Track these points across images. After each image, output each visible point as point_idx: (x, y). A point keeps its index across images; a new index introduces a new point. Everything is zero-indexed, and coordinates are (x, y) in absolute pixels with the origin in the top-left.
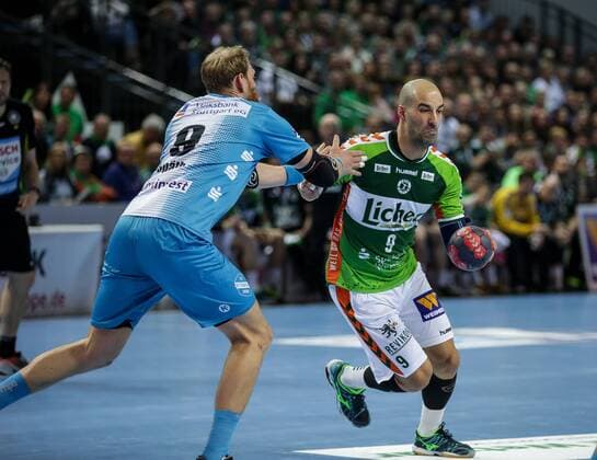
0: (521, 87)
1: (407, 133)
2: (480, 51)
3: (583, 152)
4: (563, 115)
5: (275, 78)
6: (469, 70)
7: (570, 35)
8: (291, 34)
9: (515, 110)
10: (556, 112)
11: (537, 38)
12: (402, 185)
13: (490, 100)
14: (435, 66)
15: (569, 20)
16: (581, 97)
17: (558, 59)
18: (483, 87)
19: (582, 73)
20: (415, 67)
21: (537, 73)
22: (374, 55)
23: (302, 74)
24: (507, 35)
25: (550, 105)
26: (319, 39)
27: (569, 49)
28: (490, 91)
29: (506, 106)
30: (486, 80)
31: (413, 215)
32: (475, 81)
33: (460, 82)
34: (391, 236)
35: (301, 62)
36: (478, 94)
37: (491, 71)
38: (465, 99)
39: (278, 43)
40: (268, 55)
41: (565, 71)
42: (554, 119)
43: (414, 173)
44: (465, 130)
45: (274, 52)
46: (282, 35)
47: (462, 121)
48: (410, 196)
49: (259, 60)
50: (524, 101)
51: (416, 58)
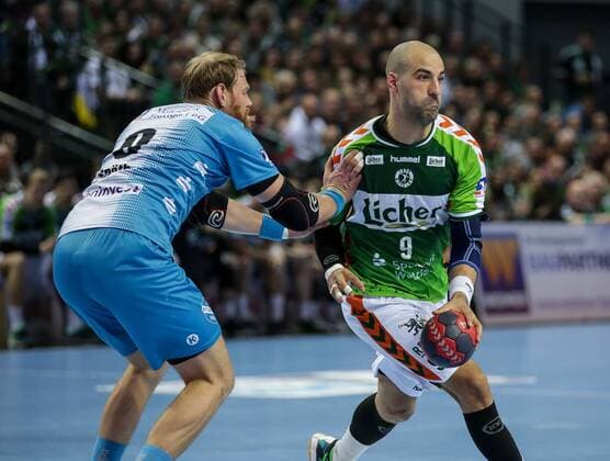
1: (401, 108)
2: (350, 38)
5: (103, 70)
6: (337, 60)
7: (458, 17)
8: (122, 17)
11: (418, 23)
12: (401, 177)
13: (362, 97)
14: (296, 56)
16: (471, 94)
18: (354, 81)
19: (473, 65)
20: (272, 57)
22: (223, 43)
23: (136, 64)
24: (383, 19)
26: (156, 23)
27: (457, 36)
28: (363, 86)
30: (357, 73)
31: (427, 211)
32: (345, 74)
33: (326, 75)
34: (404, 239)
35: (135, 51)
36: (348, 90)
37: (365, 63)
38: (332, 96)
39: (106, 27)
40: (94, 41)
41: (452, 62)
43: (416, 160)
44: (332, 132)
45: (101, 39)
46: (112, 17)
47: (329, 121)
48: (415, 190)
49: (84, 48)
51: (274, 46)
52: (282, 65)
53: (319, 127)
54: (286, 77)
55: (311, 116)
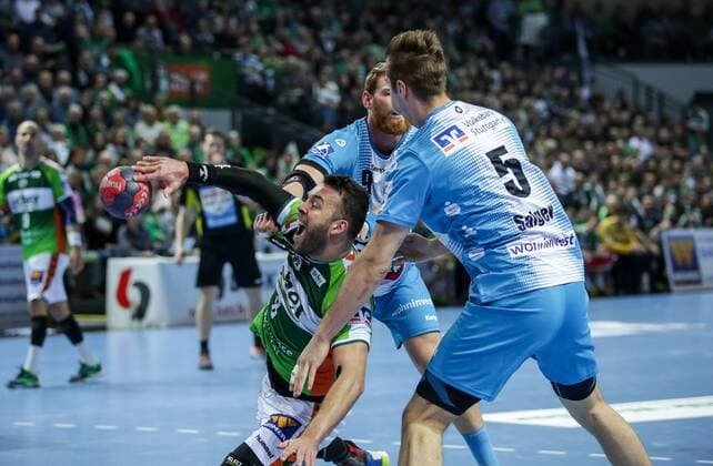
0: (620, 144)
3: (666, 190)
4: (652, 164)
7: (655, 104)
9: (615, 160)
10: (646, 162)
15: (654, 96)
16: (665, 151)
17: (647, 124)
19: (664, 134)
20: (543, 131)
21: (632, 134)
25: (642, 158)
27: (654, 115)
29: (608, 157)
33: (576, 142)
38: (578, 154)
41: (651, 131)
42: (645, 168)
44: (580, 177)
47: (577, 170)
50: (622, 154)
52: (549, 136)
53: (571, 173)
54: (551, 144)
55: (565, 166)
